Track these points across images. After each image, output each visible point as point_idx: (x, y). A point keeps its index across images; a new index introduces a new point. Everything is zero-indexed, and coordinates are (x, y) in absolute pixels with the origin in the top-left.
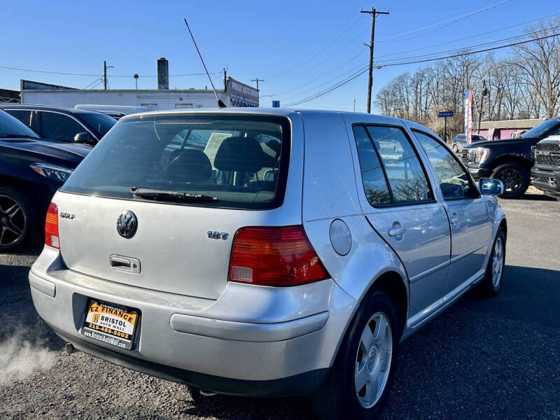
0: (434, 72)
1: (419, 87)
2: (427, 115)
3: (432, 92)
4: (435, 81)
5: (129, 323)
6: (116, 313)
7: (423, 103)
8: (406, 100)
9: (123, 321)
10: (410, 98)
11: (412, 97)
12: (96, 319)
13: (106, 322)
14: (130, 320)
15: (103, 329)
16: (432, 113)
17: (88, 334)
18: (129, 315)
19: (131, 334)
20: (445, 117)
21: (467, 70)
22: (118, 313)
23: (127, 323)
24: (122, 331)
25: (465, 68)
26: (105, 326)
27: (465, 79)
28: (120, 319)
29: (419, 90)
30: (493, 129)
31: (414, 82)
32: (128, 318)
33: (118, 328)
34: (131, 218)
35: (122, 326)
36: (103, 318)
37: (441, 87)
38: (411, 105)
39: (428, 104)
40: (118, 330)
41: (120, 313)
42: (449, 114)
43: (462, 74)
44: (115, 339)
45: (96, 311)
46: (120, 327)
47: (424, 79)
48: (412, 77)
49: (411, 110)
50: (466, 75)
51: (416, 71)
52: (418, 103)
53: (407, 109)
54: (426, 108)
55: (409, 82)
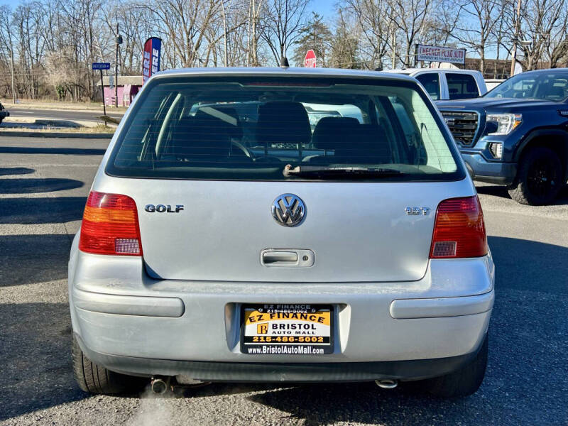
0: (45, 7)
1: (24, 25)
2: (39, 65)
3: (44, 34)
4: (46, 18)
5: (319, 323)
6: (295, 316)
7: (33, 47)
8: (8, 43)
9: (310, 323)
10: (13, 39)
11: (16, 39)
12: (263, 329)
13: (282, 330)
14: (320, 320)
15: (279, 339)
16: (47, 62)
17: (254, 350)
18: (318, 316)
19: (328, 335)
20: (101, 69)
21: (88, 8)
22: (299, 315)
23: (316, 324)
24: (311, 335)
25: (85, 7)
26: (282, 335)
27: (87, 20)
28: (303, 322)
29: (25, 30)
30: (130, 86)
31: (16, 19)
32: (317, 319)
33: (304, 333)
34: (296, 201)
35: (310, 330)
36: (274, 326)
37: (55, 28)
38: (15, 50)
39: (39, 50)
40: (304, 335)
41: (302, 315)
42: (105, 66)
43: (82, 13)
44: (305, 346)
45: (259, 320)
46: (306, 331)
47: (31, 15)
48: (14, 11)
49: (17, 56)
50: (87, 15)
51: (18, 4)
52: (25, 46)
53: (11, 55)
54: (37, 55)
55: (11, 19)
